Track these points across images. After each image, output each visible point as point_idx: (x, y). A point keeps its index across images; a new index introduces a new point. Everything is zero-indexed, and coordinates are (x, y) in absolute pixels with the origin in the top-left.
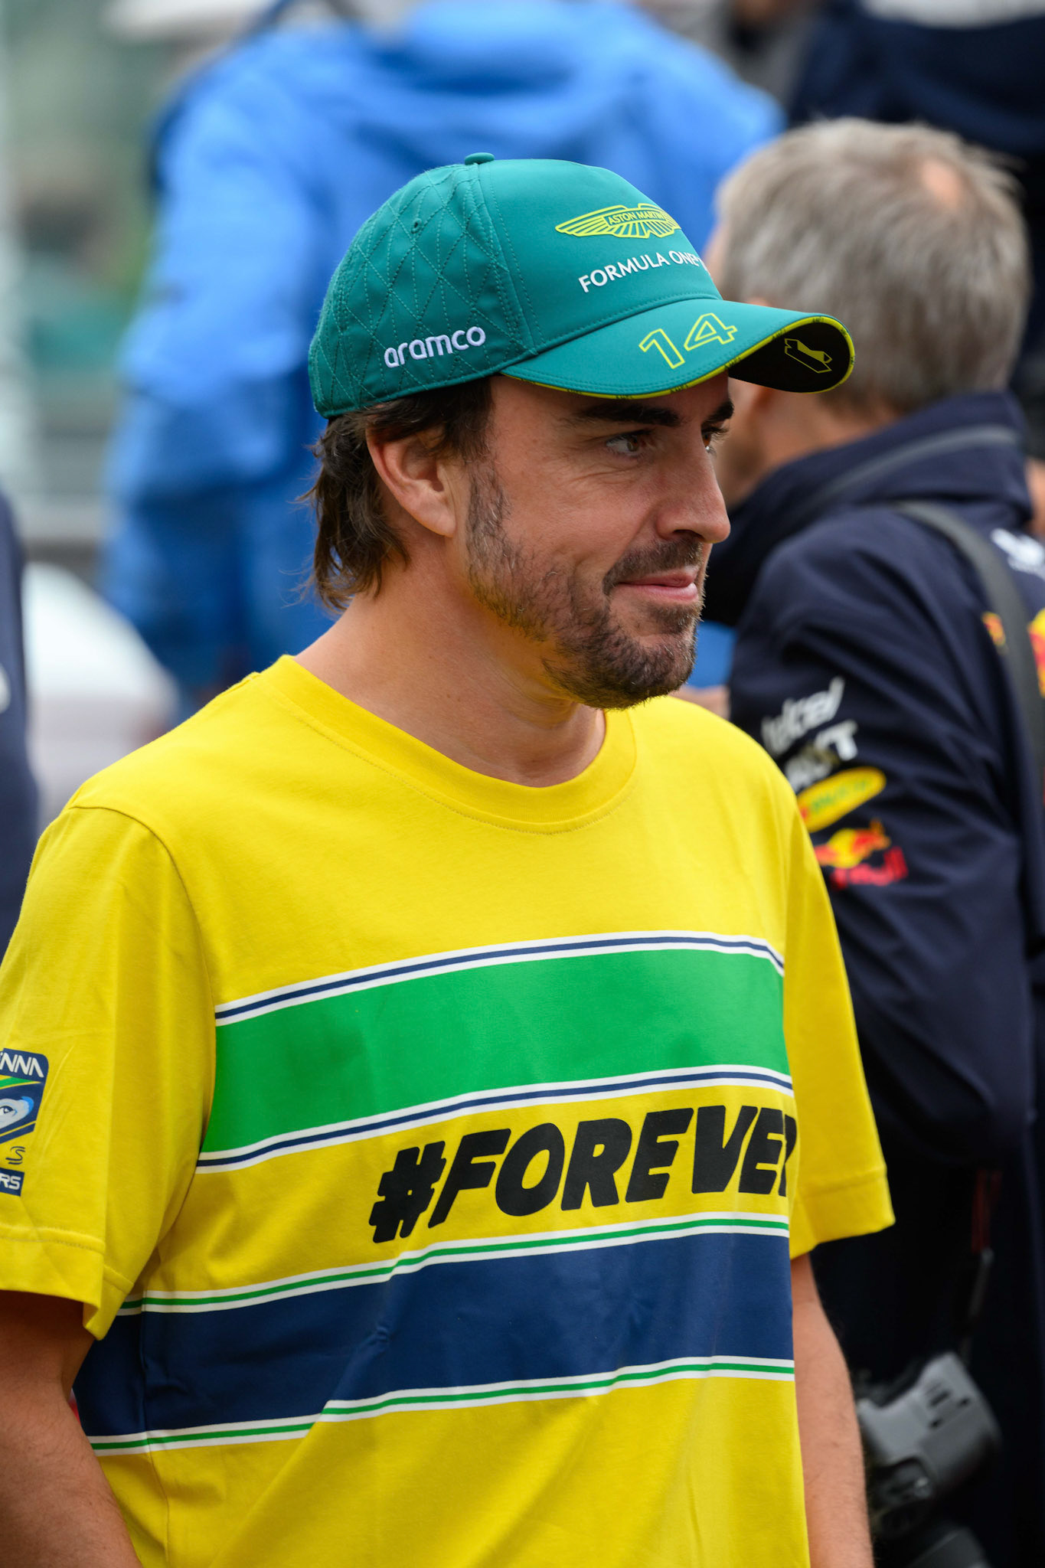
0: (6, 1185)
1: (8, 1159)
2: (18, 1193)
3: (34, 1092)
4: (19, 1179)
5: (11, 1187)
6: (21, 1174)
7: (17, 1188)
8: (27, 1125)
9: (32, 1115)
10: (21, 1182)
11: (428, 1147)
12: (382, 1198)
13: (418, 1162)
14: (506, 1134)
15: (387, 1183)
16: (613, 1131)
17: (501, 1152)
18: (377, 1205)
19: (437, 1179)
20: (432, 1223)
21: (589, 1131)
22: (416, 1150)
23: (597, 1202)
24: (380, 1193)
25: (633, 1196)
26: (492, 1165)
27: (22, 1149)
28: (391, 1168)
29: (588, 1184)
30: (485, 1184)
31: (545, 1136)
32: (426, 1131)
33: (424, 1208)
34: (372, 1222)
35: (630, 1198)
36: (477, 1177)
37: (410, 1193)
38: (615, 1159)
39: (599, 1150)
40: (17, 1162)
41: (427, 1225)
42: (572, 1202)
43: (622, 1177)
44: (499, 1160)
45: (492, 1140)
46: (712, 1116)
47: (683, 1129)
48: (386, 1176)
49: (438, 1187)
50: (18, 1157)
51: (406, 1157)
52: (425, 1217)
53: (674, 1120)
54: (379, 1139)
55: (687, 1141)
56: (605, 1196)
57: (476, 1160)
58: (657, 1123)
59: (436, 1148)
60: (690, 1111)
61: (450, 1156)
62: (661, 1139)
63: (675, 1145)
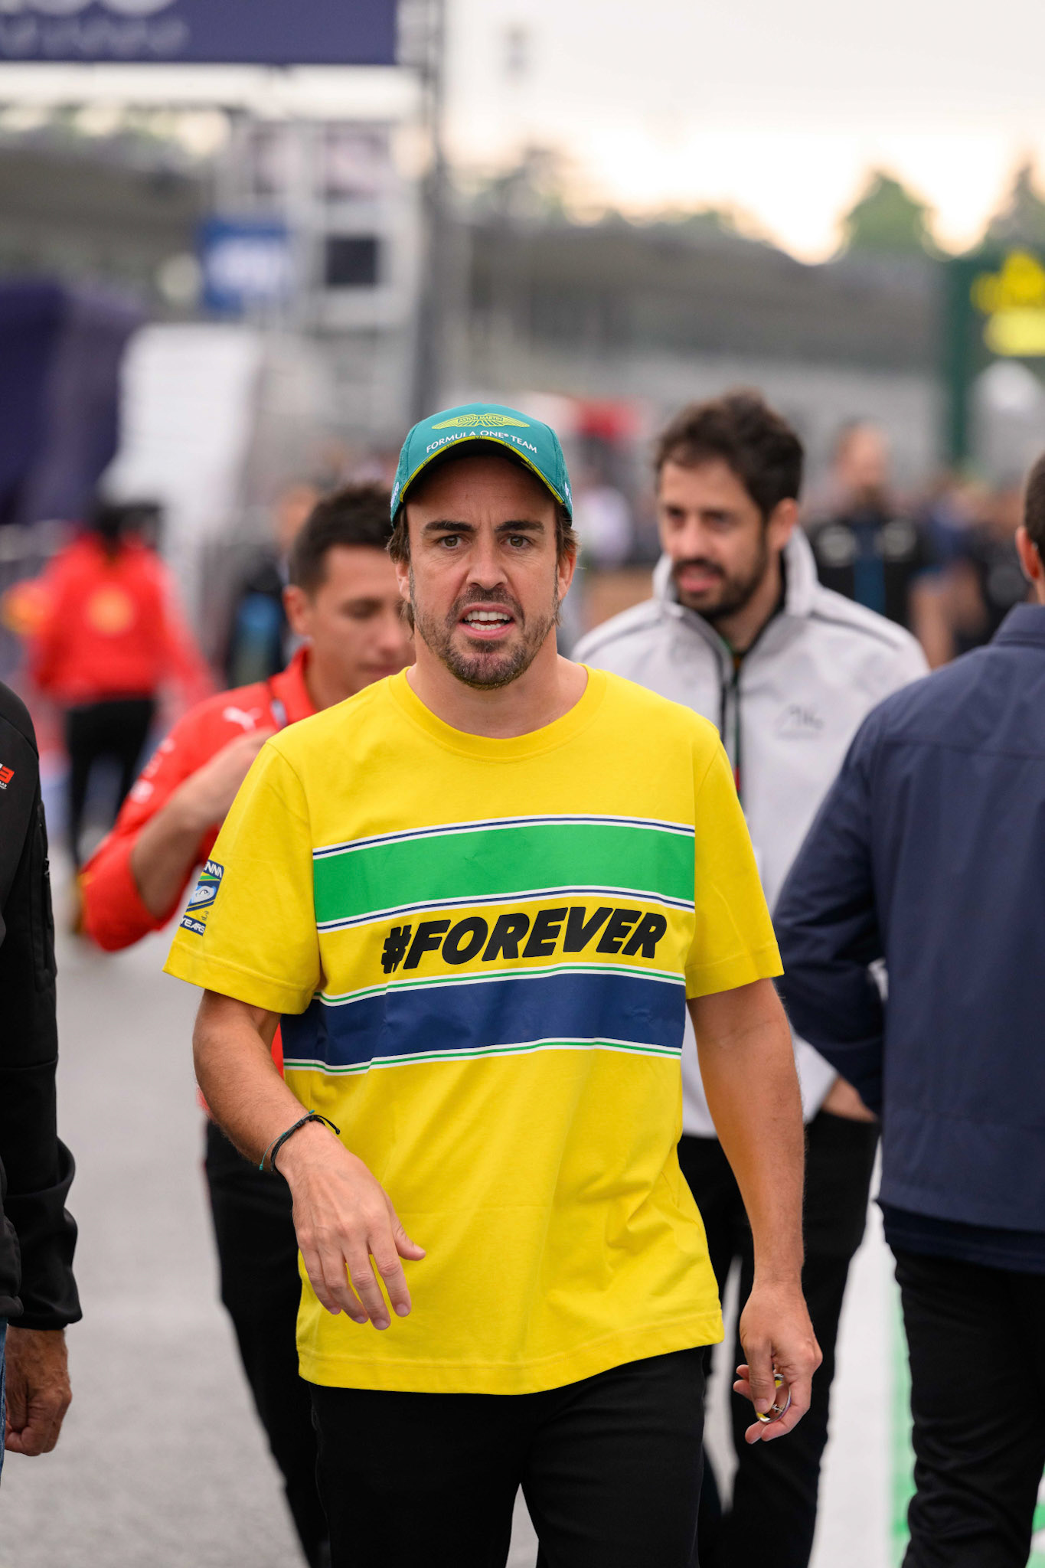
2: (202, 934)
6: (205, 925)
10: (204, 929)
11: (405, 927)
12: (385, 951)
13: (401, 935)
14: (448, 922)
15: (388, 944)
16: (520, 920)
17: (445, 932)
18: (384, 955)
19: (406, 945)
20: (405, 967)
21: (505, 920)
22: (399, 928)
23: (506, 956)
24: (385, 949)
25: (527, 954)
26: (441, 938)
27: (208, 913)
28: (388, 937)
29: (501, 948)
30: (436, 948)
31: (477, 924)
32: (403, 919)
33: (401, 959)
34: (383, 963)
35: (525, 955)
36: (433, 945)
37: (397, 950)
38: (519, 934)
39: (511, 930)
40: (205, 919)
41: (402, 968)
42: (490, 956)
43: (522, 944)
44: (444, 936)
45: (442, 925)
46: (578, 912)
47: (561, 919)
48: (386, 940)
49: (408, 948)
50: (206, 916)
51: (395, 931)
52: (402, 963)
53: (559, 914)
55: (564, 924)
56: (511, 953)
57: (431, 936)
58: (546, 916)
59: (408, 928)
60: (566, 909)
61: (413, 932)
62: (550, 924)
63: (559, 927)
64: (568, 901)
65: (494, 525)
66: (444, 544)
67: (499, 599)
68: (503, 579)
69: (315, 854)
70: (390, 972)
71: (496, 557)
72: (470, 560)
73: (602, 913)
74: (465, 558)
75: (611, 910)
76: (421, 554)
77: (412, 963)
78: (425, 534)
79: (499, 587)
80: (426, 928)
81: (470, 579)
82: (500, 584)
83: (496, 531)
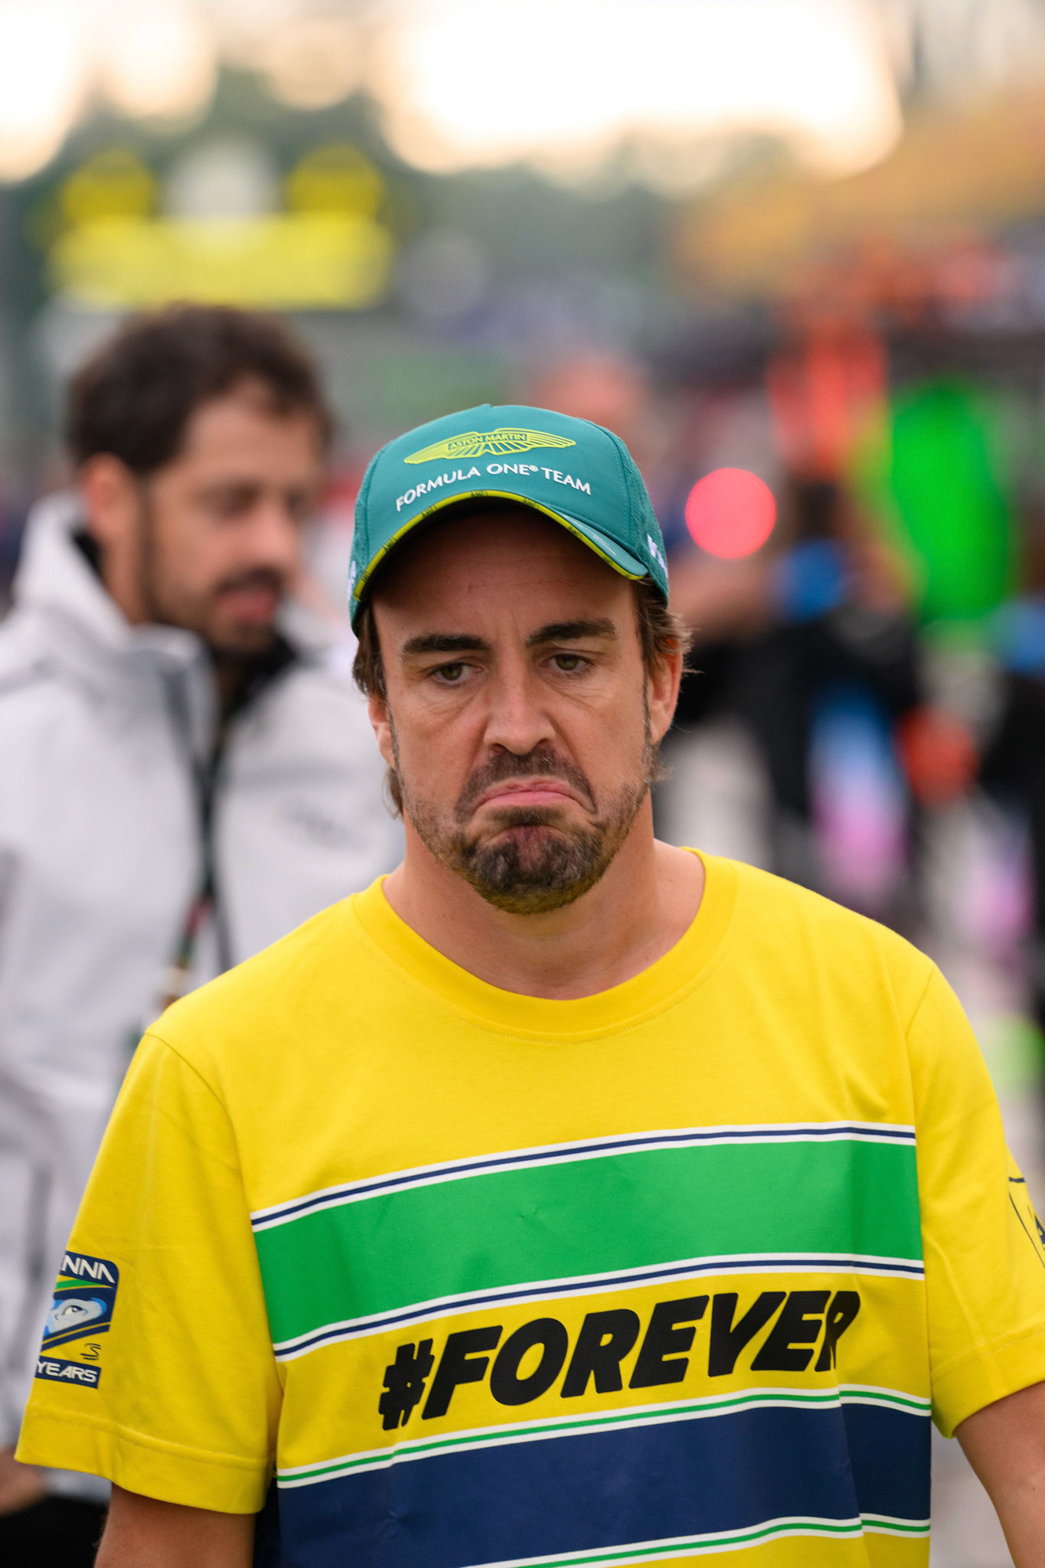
0: (81, 1378)
1: (83, 1354)
2: (94, 1385)
3: (107, 1295)
4: (95, 1373)
5: (86, 1379)
6: (98, 1370)
7: (94, 1380)
8: (101, 1324)
9: (106, 1316)
10: (97, 1376)
11: (421, 1344)
12: (387, 1390)
13: (415, 1357)
14: (498, 1330)
15: (392, 1376)
16: (622, 1322)
17: (494, 1347)
18: (384, 1396)
19: (427, 1374)
20: (427, 1415)
21: (595, 1323)
22: (412, 1346)
23: (600, 1389)
24: (385, 1385)
25: (637, 1382)
26: (486, 1360)
27: (98, 1346)
28: (392, 1362)
29: (592, 1374)
30: (479, 1377)
31: (547, 1331)
32: (419, 1328)
33: (417, 1402)
34: (381, 1412)
35: (633, 1384)
36: (474, 1372)
37: (409, 1385)
38: (621, 1347)
39: (606, 1339)
40: (94, 1358)
41: (420, 1418)
42: (574, 1388)
43: (627, 1366)
44: (492, 1355)
45: (487, 1336)
46: (726, 1303)
47: (699, 1315)
48: (389, 1369)
49: (429, 1381)
50: (93, 1353)
51: (404, 1351)
52: (418, 1409)
53: (692, 1307)
54: (380, 1336)
55: (703, 1327)
56: (609, 1383)
57: (469, 1356)
58: (668, 1312)
59: (427, 1345)
60: (706, 1298)
61: (437, 1351)
62: (676, 1326)
63: (692, 1331)
64: (707, 1283)
65: (524, 635)
66: (439, 674)
67: (544, 768)
68: (548, 731)
69: (255, 1222)
70: (395, 1426)
71: (531, 692)
72: (487, 701)
73: (767, 1302)
74: (478, 699)
75: (783, 1294)
76: (401, 693)
77: (437, 1407)
78: (405, 659)
79: (542, 747)
80: (460, 1342)
81: (490, 736)
82: (544, 741)
83: (528, 645)
